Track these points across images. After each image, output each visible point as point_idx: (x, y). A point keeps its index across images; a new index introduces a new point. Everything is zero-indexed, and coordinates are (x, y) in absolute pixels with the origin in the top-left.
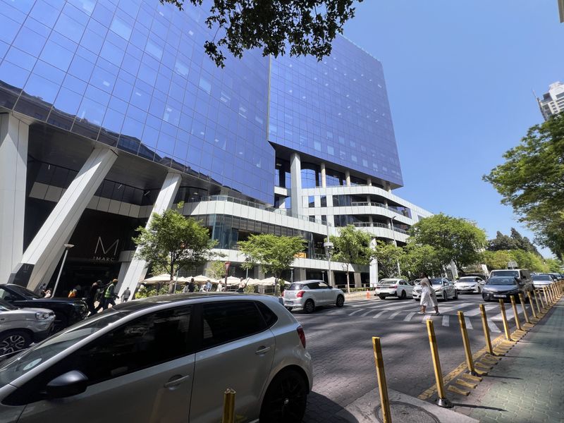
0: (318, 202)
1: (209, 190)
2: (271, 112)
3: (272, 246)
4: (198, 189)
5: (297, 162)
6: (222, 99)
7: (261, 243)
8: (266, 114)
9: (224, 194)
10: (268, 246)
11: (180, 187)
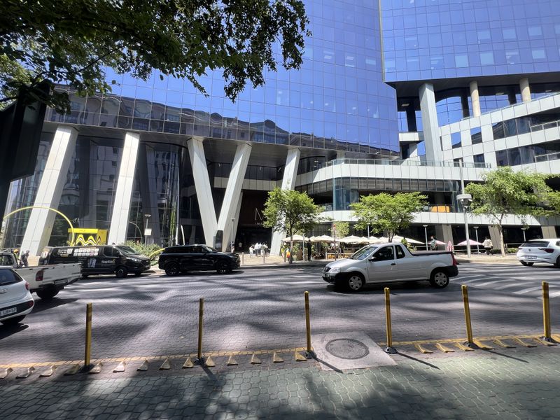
0: (466, 138)
1: (326, 156)
2: (386, 44)
3: (381, 206)
4: (316, 157)
5: (429, 94)
6: (326, 57)
7: (371, 204)
8: (378, 49)
9: (341, 157)
10: (378, 207)
11: (300, 159)
